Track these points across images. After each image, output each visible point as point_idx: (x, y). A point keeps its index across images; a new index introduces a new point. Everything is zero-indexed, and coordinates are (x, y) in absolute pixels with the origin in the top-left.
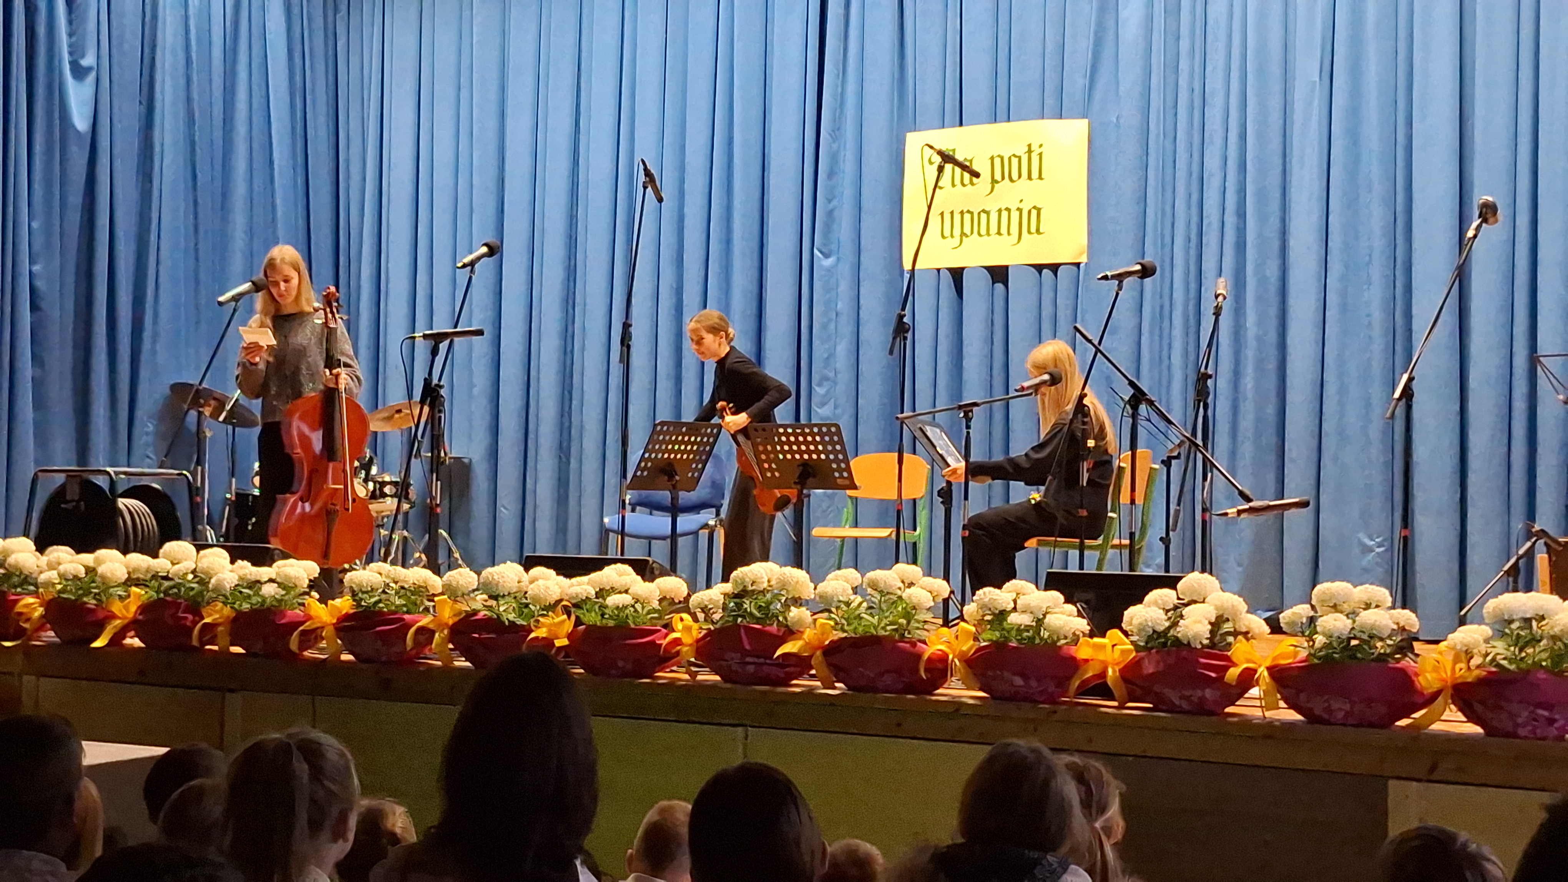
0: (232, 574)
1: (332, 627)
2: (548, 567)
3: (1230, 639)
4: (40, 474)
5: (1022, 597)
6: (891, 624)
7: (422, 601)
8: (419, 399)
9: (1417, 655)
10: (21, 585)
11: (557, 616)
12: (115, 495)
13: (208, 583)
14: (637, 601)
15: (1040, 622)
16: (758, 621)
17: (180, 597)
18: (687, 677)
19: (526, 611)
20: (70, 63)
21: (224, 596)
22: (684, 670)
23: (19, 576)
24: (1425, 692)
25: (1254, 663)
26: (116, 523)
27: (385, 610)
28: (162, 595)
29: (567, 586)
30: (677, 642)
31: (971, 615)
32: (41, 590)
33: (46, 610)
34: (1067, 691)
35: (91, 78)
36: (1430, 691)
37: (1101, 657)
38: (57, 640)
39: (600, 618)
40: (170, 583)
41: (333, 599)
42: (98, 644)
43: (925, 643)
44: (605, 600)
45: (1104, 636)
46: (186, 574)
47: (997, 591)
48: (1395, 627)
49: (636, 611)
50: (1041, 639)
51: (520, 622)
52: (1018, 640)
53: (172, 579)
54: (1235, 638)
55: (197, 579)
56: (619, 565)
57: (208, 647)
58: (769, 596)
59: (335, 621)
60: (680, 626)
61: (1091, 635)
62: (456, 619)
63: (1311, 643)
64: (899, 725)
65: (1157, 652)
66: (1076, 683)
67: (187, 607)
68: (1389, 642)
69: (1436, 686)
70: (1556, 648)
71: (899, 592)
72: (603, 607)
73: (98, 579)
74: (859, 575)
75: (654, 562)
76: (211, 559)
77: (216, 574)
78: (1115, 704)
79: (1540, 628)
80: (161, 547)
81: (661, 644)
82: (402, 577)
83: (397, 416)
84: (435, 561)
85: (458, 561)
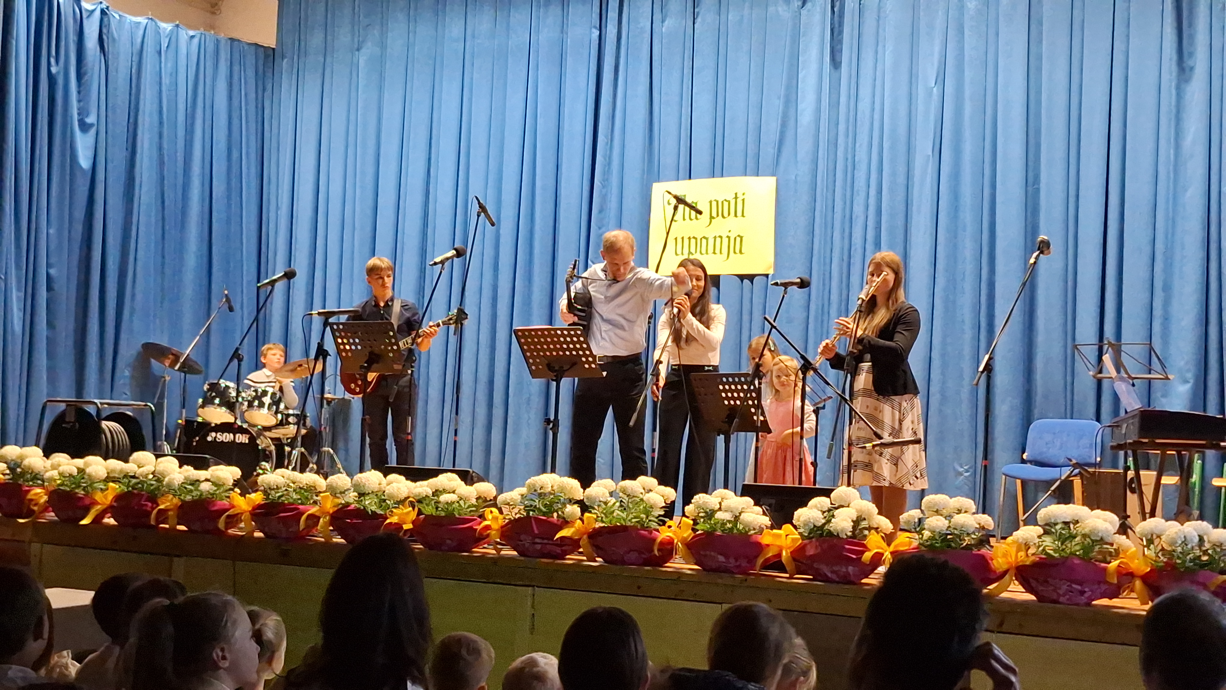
0: (180, 475)
1: (248, 513)
2: (400, 474)
3: (866, 532)
4: (48, 403)
5: (725, 501)
6: (635, 518)
7: (312, 496)
8: (313, 357)
9: (992, 547)
10: (32, 480)
11: (406, 508)
12: (100, 418)
13: (163, 481)
14: (461, 499)
15: (737, 518)
16: (544, 514)
17: (142, 490)
18: (494, 552)
19: (384, 504)
20: (79, 121)
21: (174, 490)
22: (491, 547)
23: (31, 474)
24: (998, 571)
25: (882, 549)
26: (101, 439)
27: (286, 502)
28: (130, 489)
29: (413, 488)
30: (488, 527)
31: (689, 513)
32: (46, 484)
33: (49, 498)
34: (755, 565)
35: (93, 131)
36: (1001, 570)
37: (778, 543)
38: (56, 518)
39: (435, 510)
40: (138, 481)
41: (250, 494)
42: (84, 522)
43: (659, 532)
44: (439, 497)
45: (780, 529)
46: (148, 474)
47: (708, 496)
48: (978, 526)
49: (460, 506)
50: (738, 530)
51: (379, 512)
52: (722, 531)
53: (137, 478)
54: (870, 532)
55: (156, 478)
56: (449, 474)
57: (162, 525)
58: (552, 496)
59: (250, 509)
60: (490, 517)
61: (772, 527)
62: (336, 509)
63: (921, 536)
64: (639, 588)
65: (817, 540)
66: (760, 561)
67: (148, 496)
68: (973, 536)
69: (1005, 567)
70: (1086, 542)
71: (641, 496)
72: (438, 502)
73: (86, 477)
74: (614, 484)
75: (473, 472)
76: (166, 464)
77: (169, 475)
78: (787, 575)
79: (1075, 529)
80: (130, 455)
81: (477, 529)
82: (298, 480)
83: (299, 369)
84: (323, 469)
85: (339, 469)
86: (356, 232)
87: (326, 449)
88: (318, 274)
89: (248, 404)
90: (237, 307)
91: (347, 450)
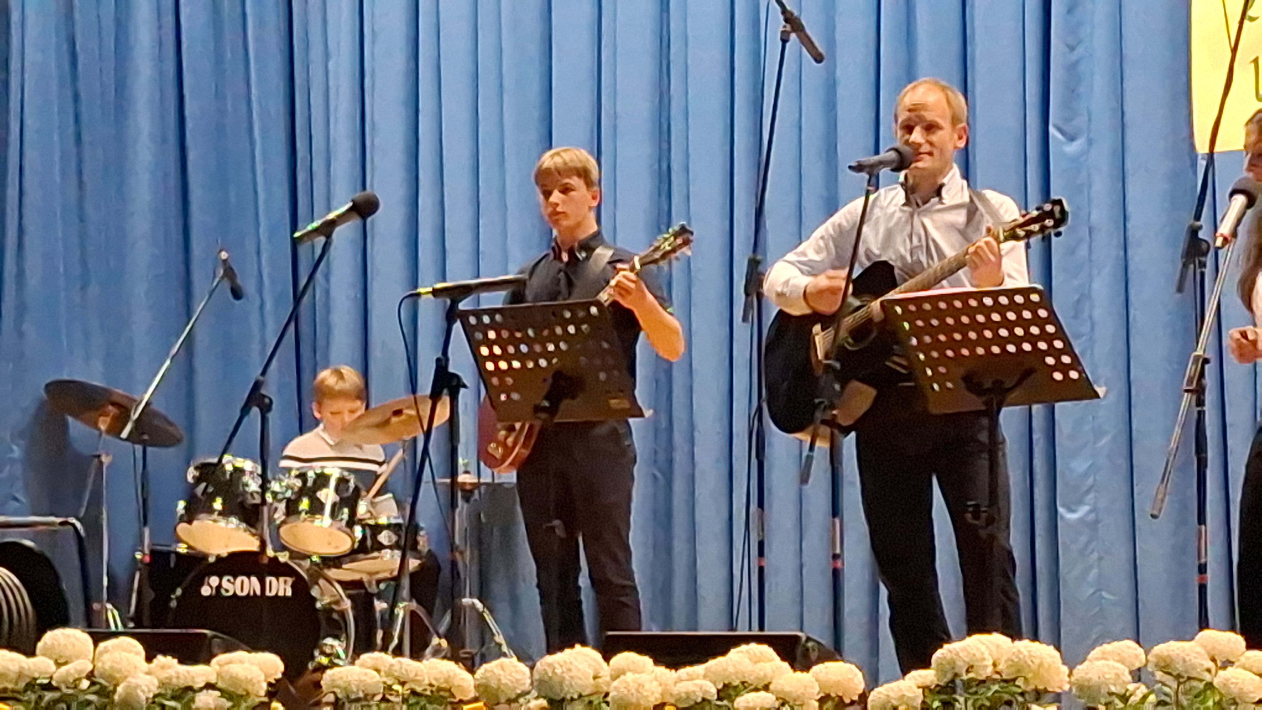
0: (148, 677)
8: (428, 391)
13: (114, 691)
14: (783, 703)
29: (671, 682)
40: (57, 695)
44: (732, 702)
46: (79, 679)
53: (57, 689)
55: (97, 687)
56: (753, 646)
58: (996, 687)
71: (1208, 677)
74: (1141, 651)
75: (809, 639)
76: (117, 655)
77: (126, 677)
80: (39, 639)
82: (412, 675)
83: (394, 420)
84: (463, 647)
85: (500, 645)
86: (506, 98)
87: (466, 601)
88: (426, 200)
89: (287, 507)
90: (249, 286)
91: (514, 601)
